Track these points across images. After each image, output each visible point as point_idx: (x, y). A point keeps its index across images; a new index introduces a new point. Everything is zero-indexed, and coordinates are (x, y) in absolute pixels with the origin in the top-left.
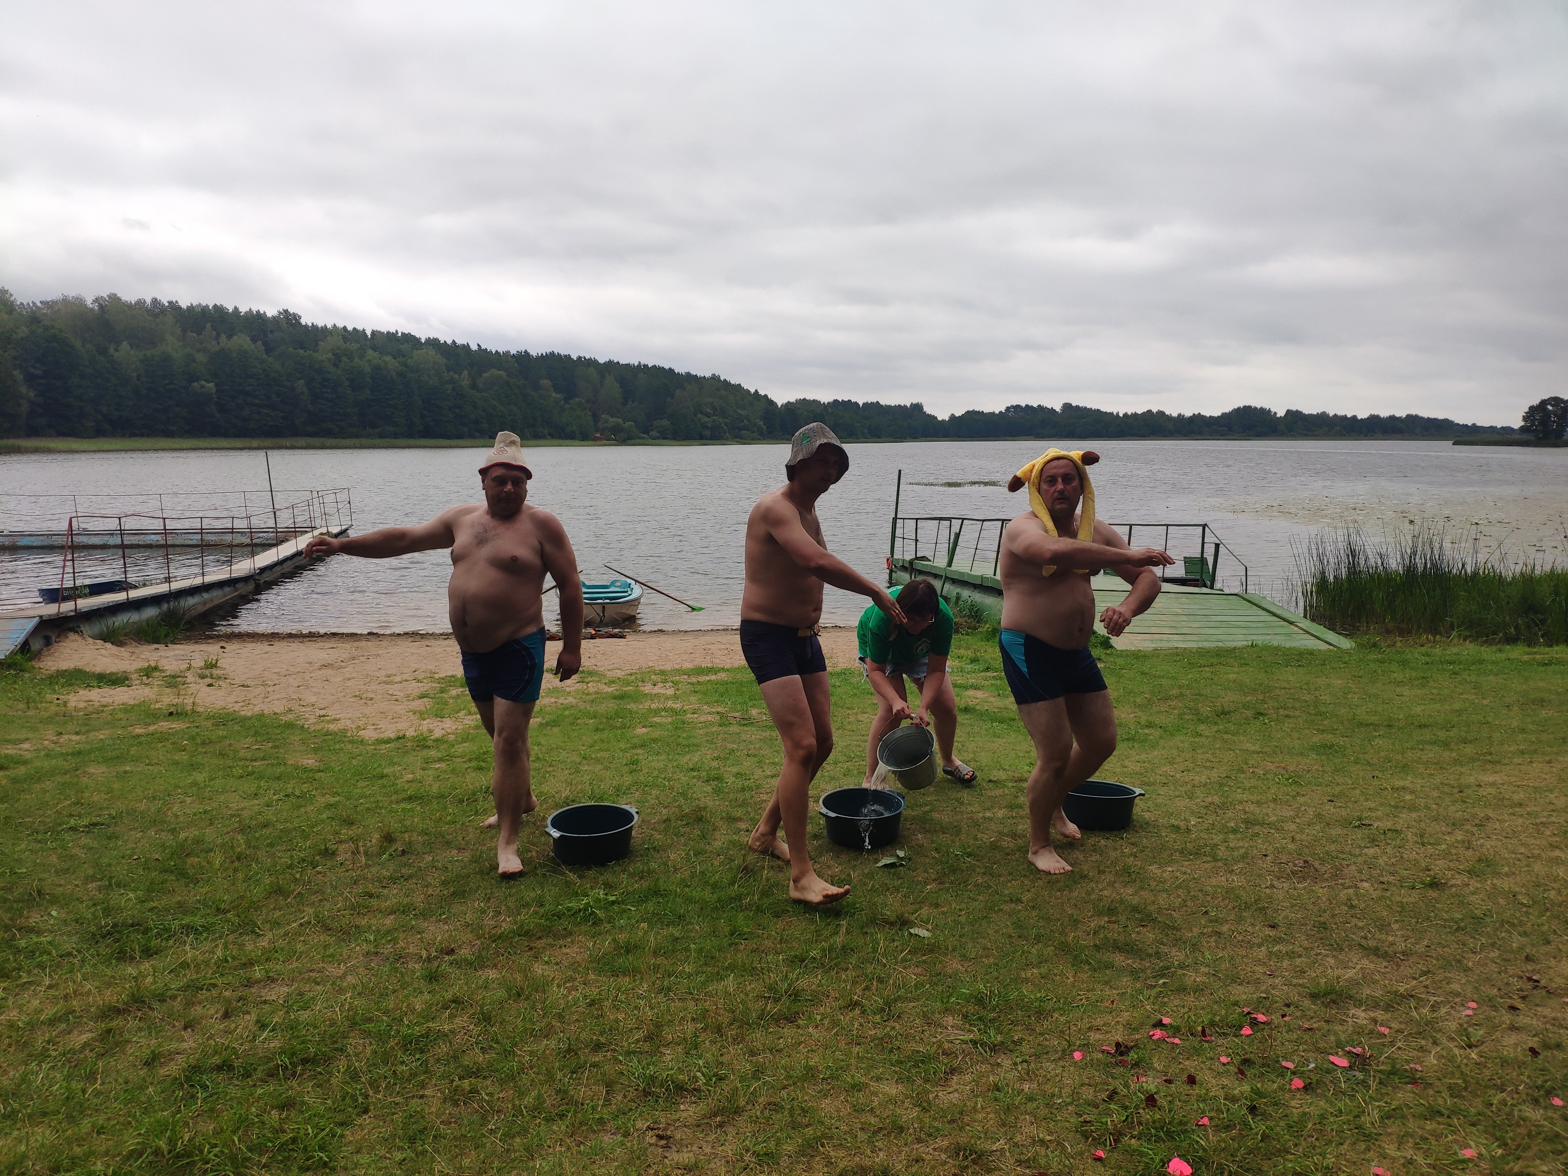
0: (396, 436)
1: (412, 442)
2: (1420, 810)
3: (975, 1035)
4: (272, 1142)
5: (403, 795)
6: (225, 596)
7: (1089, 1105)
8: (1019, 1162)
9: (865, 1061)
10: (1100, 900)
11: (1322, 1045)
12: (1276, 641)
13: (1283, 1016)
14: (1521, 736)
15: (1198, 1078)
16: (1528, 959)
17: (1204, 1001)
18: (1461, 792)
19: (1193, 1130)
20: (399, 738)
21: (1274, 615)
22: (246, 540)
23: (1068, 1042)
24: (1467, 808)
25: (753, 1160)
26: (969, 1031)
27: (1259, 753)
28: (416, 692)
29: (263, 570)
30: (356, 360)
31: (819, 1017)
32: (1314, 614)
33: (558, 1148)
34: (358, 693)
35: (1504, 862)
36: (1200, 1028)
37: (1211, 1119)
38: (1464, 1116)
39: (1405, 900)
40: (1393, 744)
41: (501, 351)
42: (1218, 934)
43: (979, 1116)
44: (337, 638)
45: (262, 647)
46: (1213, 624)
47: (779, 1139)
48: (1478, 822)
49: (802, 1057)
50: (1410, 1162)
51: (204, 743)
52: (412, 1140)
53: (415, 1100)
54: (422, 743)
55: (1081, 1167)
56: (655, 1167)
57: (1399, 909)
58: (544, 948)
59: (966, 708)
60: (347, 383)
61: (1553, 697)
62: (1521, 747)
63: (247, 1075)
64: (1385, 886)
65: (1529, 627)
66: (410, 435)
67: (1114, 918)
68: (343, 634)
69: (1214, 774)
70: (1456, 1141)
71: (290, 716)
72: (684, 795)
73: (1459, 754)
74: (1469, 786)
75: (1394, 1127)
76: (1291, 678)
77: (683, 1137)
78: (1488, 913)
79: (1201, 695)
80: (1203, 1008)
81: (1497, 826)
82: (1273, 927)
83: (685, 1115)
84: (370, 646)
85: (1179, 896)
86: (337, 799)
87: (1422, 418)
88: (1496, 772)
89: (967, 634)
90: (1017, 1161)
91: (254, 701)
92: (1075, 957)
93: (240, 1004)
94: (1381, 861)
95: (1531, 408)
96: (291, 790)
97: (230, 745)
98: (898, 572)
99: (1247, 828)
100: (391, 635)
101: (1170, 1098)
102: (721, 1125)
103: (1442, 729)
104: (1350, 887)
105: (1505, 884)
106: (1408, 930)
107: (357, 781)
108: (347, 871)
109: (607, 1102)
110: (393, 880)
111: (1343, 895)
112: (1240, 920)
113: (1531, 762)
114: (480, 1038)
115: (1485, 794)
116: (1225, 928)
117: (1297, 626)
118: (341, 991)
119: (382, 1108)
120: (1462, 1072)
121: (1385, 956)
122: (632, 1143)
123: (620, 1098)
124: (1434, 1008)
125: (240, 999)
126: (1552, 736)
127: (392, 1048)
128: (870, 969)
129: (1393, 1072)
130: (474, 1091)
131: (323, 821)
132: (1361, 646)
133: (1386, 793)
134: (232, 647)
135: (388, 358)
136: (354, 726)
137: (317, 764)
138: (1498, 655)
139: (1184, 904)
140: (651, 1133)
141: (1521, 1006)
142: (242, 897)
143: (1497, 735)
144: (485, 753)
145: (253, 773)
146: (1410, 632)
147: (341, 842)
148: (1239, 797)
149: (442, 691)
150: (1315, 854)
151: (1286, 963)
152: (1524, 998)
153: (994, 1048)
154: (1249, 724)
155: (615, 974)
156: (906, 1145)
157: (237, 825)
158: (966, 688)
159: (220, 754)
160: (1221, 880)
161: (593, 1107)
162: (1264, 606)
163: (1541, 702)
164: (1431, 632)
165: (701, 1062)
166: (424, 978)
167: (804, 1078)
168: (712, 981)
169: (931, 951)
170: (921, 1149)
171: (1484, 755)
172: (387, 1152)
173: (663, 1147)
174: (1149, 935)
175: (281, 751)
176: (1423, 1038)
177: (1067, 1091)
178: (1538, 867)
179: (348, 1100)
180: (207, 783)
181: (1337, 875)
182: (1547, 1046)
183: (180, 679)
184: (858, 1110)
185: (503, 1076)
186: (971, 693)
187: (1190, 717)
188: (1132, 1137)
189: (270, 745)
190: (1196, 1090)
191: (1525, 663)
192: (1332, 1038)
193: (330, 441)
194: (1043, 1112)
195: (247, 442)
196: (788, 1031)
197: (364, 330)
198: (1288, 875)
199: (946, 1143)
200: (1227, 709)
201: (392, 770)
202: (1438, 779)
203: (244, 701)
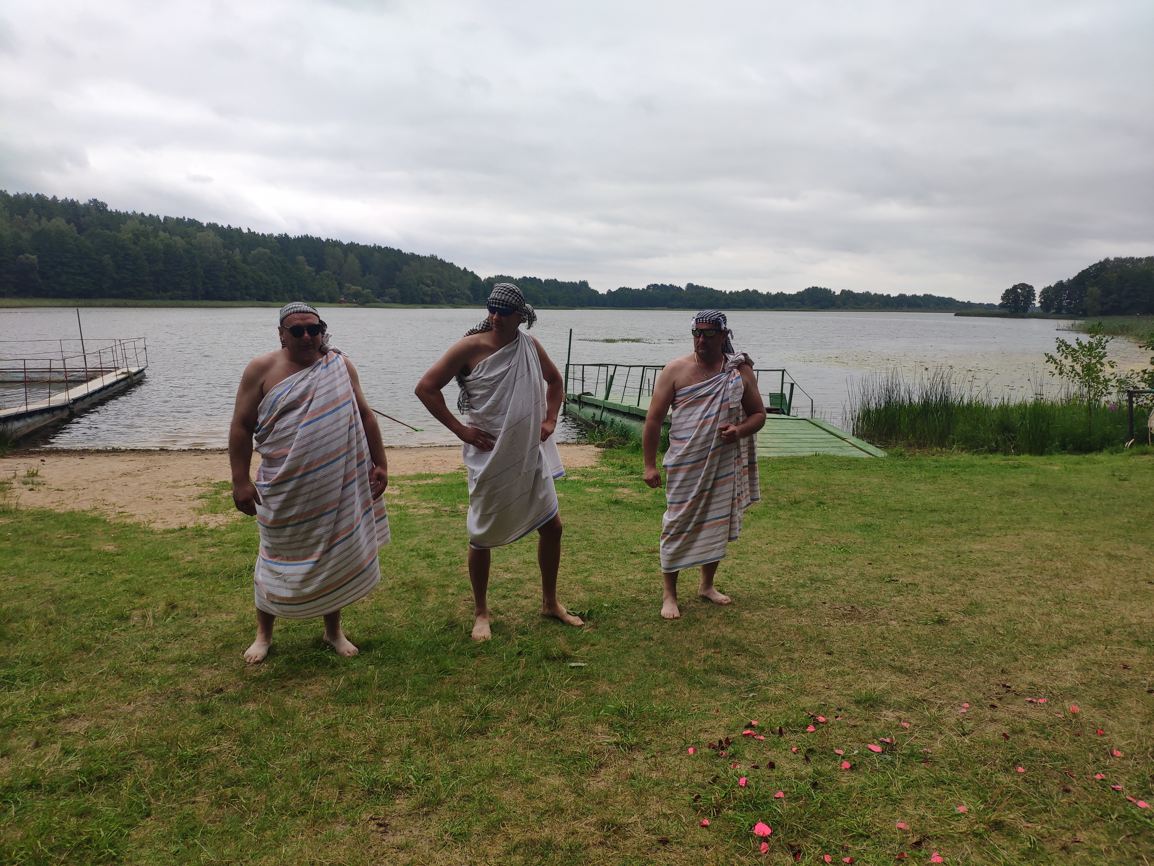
0: (183, 298)
1: (196, 303)
2: (931, 569)
3: (617, 739)
4: (69, 843)
5: (184, 572)
6: (45, 420)
7: (699, 787)
8: (648, 831)
9: (536, 761)
10: (708, 637)
11: (862, 737)
12: (833, 452)
13: (836, 717)
14: (999, 517)
15: (776, 764)
16: (1003, 671)
17: (781, 708)
18: (959, 556)
19: (773, 802)
20: (181, 529)
21: (831, 433)
22: (62, 377)
23: (685, 741)
24: (963, 567)
25: (451, 839)
26: (613, 735)
27: (820, 530)
28: (196, 494)
29: (76, 401)
30: (151, 239)
31: (503, 730)
32: (859, 434)
33: (300, 837)
34: (150, 495)
35: (987, 605)
36: (778, 728)
37: (785, 793)
38: (960, 784)
39: (920, 633)
40: (913, 523)
41: (266, 234)
42: (791, 659)
43: (620, 798)
44: (135, 454)
45: (74, 461)
46: (789, 440)
47: (470, 822)
48: (970, 578)
49: (489, 760)
50: (923, 818)
51: (24, 534)
52: (185, 836)
53: (188, 805)
54: (200, 532)
55: (693, 832)
56: (375, 848)
57: (917, 639)
58: (293, 686)
59: (616, 501)
60: (144, 257)
61: (1021, 490)
62: (999, 525)
63: (52, 791)
64: (907, 623)
65: (1004, 442)
66: (195, 298)
67: (718, 650)
68: (140, 450)
69: (789, 545)
70: (954, 801)
71: (96, 513)
72: (405, 569)
73: (957, 530)
74: (964, 552)
75: (912, 794)
76: (843, 478)
77: (398, 824)
78: (976, 641)
79: (780, 490)
80: (780, 714)
81: (983, 580)
82: (830, 654)
83: (399, 807)
84: (162, 459)
85: (764, 633)
86: (131, 576)
87: (934, 297)
88: (982, 542)
89: (619, 449)
90: (646, 830)
91: (66, 502)
92: (691, 679)
93: (49, 736)
94: (904, 606)
95: (1007, 291)
96: (94, 570)
97: (46, 535)
98: (570, 404)
99: (812, 584)
100: (178, 451)
101: (756, 779)
102: (427, 814)
103: (946, 512)
104: (883, 625)
105: (988, 620)
106: (922, 654)
107: (148, 563)
108: (139, 631)
109: (340, 800)
110: (176, 637)
111: (878, 631)
112: (807, 649)
113: (1006, 535)
114: (241, 756)
115: (975, 557)
116: (796, 656)
117: (847, 441)
118: (131, 723)
119: (162, 812)
120: (958, 753)
121: (907, 672)
122: (358, 830)
123: (350, 797)
124: (940, 708)
125: (49, 731)
126: (1019, 517)
127: (171, 766)
128: (542, 692)
129: (912, 755)
130: (235, 796)
131: (119, 593)
132: (891, 455)
133: (908, 558)
134: (50, 460)
135: (177, 238)
136: (146, 520)
137: (116, 549)
138: (985, 461)
139: (767, 639)
140: (373, 822)
141: (998, 705)
142: (53, 654)
143: (983, 517)
144: (249, 540)
145: (64, 557)
146: (925, 446)
147: (134, 609)
148: (806, 561)
149: (217, 493)
150: (859, 601)
151: (838, 680)
152: (1000, 699)
153: (631, 748)
154: (813, 510)
155: (349, 704)
156: (565, 822)
157: (49, 598)
158: (616, 486)
159: (38, 543)
160: (793, 621)
161: (328, 804)
162: (824, 427)
163: (1013, 494)
164: (939, 446)
165: (412, 767)
166: (197, 711)
167: (491, 776)
168: (423, 706)
169: (588, 678)
170: (577, 825)
171: (974, 530)
172: (165, 846)
173: (382, 833)
174: (743, 662)
175: (87, 539)
176: (933, 730)
177: (683, 777)
178: (1010, 608)
179: (134, 807)
180: (26, 565)
181: (874, 616)
182: (1014, 732)
183: (7, 485)
184: (530, 798)
185: (258, 784)
186: (620, 490)
187: (772, 505)
188: (729, 808)
189: (79, 535)
190: (776, 773)
191: (1002, 466)
192: (870, 732)
193: (130, 302)
194: (666, 793)
195: (64, 301)
196: (480, 742)
197: (158, 216)
198: (840, 616)
199: (594, 819)
200: (798, 500)
201: (176, 553)
202: (943, 548)
203: (58, 502)
